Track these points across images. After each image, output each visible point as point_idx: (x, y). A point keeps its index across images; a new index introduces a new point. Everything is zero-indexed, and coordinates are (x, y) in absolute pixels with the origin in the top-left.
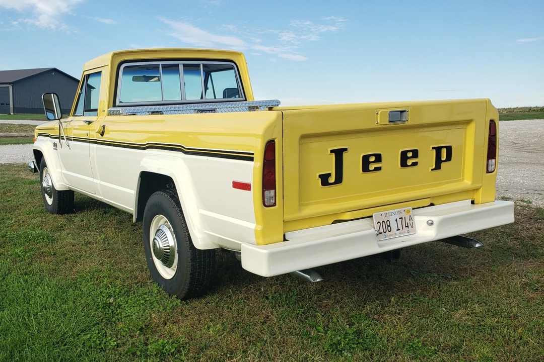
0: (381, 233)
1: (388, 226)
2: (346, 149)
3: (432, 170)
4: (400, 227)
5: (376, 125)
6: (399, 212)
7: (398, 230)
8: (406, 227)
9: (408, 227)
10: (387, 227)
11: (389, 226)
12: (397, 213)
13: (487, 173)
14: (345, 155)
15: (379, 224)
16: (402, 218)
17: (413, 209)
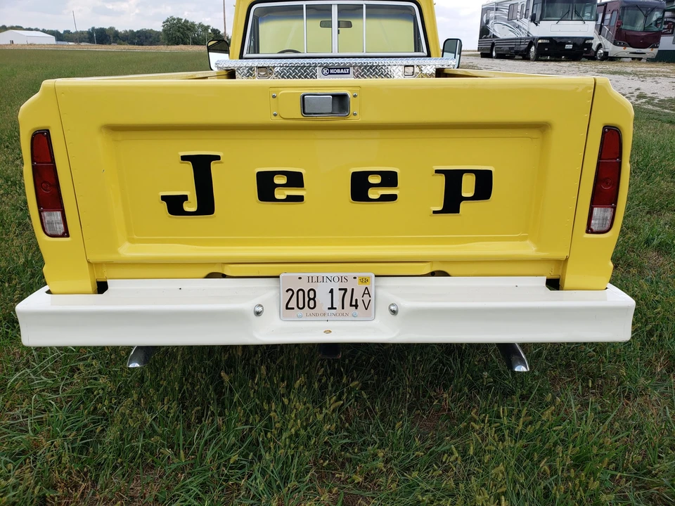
0: (293, 309)
1: (310, 299)
2: (217, 158)
3: (435, 212)
4: (337, 304)
5: (273, 117)
6: (341, 279)
7: (332, 308)
8: (351, 305)
9: (356, 306)
10: (307, 299)
11: (314, 299)
12: (336, 279)
13: (587, 232)
14: (214, 166)
15: (290, 293)
16: (346, 290)
17: (376, 276)
